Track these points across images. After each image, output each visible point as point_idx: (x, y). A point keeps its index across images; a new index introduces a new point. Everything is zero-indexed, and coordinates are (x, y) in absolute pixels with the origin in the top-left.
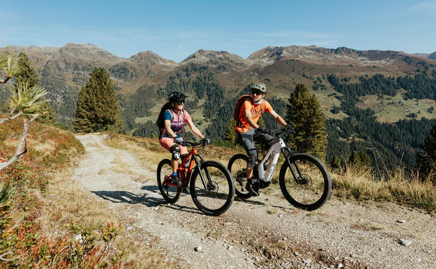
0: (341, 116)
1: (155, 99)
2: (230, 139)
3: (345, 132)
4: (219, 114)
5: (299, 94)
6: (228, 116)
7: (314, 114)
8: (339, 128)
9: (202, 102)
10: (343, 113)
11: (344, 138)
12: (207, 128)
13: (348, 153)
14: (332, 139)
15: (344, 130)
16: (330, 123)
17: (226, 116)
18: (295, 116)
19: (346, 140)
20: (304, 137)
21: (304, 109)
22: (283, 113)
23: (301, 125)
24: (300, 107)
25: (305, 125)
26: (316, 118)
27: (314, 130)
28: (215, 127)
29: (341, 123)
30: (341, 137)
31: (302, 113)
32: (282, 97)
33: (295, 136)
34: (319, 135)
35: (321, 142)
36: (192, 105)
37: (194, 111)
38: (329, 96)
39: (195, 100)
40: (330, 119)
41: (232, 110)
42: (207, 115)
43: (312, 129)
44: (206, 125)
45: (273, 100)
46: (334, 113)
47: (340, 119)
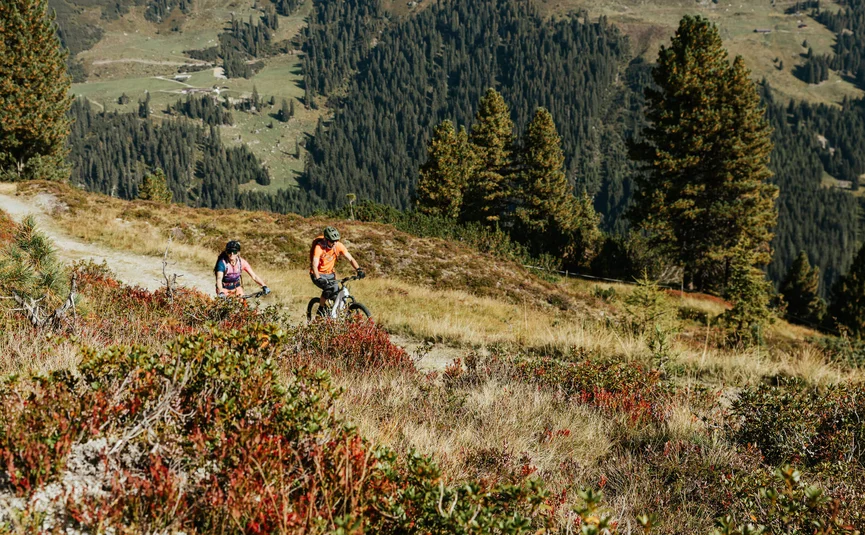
0: (833, 91)
1: (99, 10)
2: (444, 203)
3: (846, 154)
4: (360, 79)
5: (689, 55)
6: (394, 86)
7: (737, 125)
8: (822, 139)
9: (290, 27)
10: (839, 81)
11: (839, 178)
12: (312, 132)
13: (852, 236)
14: (794, 183)
15: (842, 145)
16: (790, 120)
17: (389, 86)
18: (674, 129)
19: (845, 184)
20: (699, 200)
21: (704, 107)
22: (611, 79)
23: (692, 160)
24: (692, 100)
25: (706, 159)
26: (744, 139)
27: (737, 178)
28: (346, 130)
29: (830, 118)
30: (830, 172)
31: (695, 120)
32: (609, 12)
33: (672, 197)
34: (748, 196)
35: (756, 219)
36: (250, 38)
37: (260, 65)
38: (790, 11)
39: (265, 20)
40: (792, 103)
41: (410, 60)
42: (313, 82)
43: (730, 177)
44: (306, 119)
45: (575, 22)
46: (807, 80)
47: (829, 104)
